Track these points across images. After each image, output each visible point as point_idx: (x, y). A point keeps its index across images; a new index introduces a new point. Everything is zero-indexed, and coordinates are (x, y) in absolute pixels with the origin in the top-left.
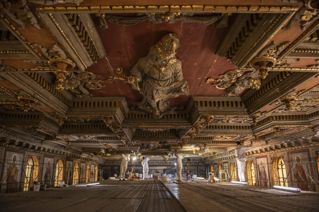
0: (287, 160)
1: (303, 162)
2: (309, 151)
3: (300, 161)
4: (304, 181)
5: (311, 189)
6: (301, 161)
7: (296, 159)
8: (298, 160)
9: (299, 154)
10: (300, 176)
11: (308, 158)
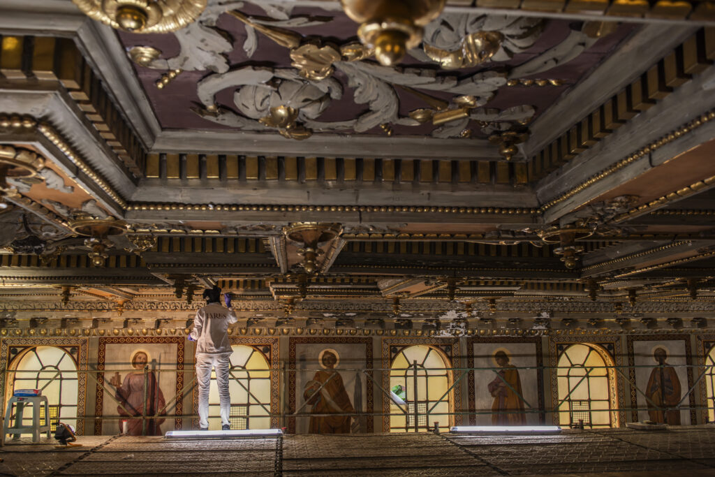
0: (287, 356)
1: (347, 366)
2: (371, 344)
3: (335, 363)
4: (339, 409)
5: (359, 426)
6: (339, 364)
7: (320, 357)
8: (330, 360)
9: (338, 346)
10: (328, 398)
11: (365, 357)
